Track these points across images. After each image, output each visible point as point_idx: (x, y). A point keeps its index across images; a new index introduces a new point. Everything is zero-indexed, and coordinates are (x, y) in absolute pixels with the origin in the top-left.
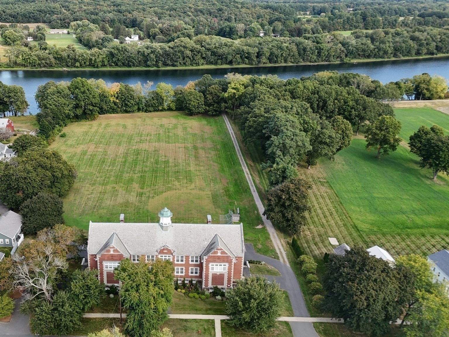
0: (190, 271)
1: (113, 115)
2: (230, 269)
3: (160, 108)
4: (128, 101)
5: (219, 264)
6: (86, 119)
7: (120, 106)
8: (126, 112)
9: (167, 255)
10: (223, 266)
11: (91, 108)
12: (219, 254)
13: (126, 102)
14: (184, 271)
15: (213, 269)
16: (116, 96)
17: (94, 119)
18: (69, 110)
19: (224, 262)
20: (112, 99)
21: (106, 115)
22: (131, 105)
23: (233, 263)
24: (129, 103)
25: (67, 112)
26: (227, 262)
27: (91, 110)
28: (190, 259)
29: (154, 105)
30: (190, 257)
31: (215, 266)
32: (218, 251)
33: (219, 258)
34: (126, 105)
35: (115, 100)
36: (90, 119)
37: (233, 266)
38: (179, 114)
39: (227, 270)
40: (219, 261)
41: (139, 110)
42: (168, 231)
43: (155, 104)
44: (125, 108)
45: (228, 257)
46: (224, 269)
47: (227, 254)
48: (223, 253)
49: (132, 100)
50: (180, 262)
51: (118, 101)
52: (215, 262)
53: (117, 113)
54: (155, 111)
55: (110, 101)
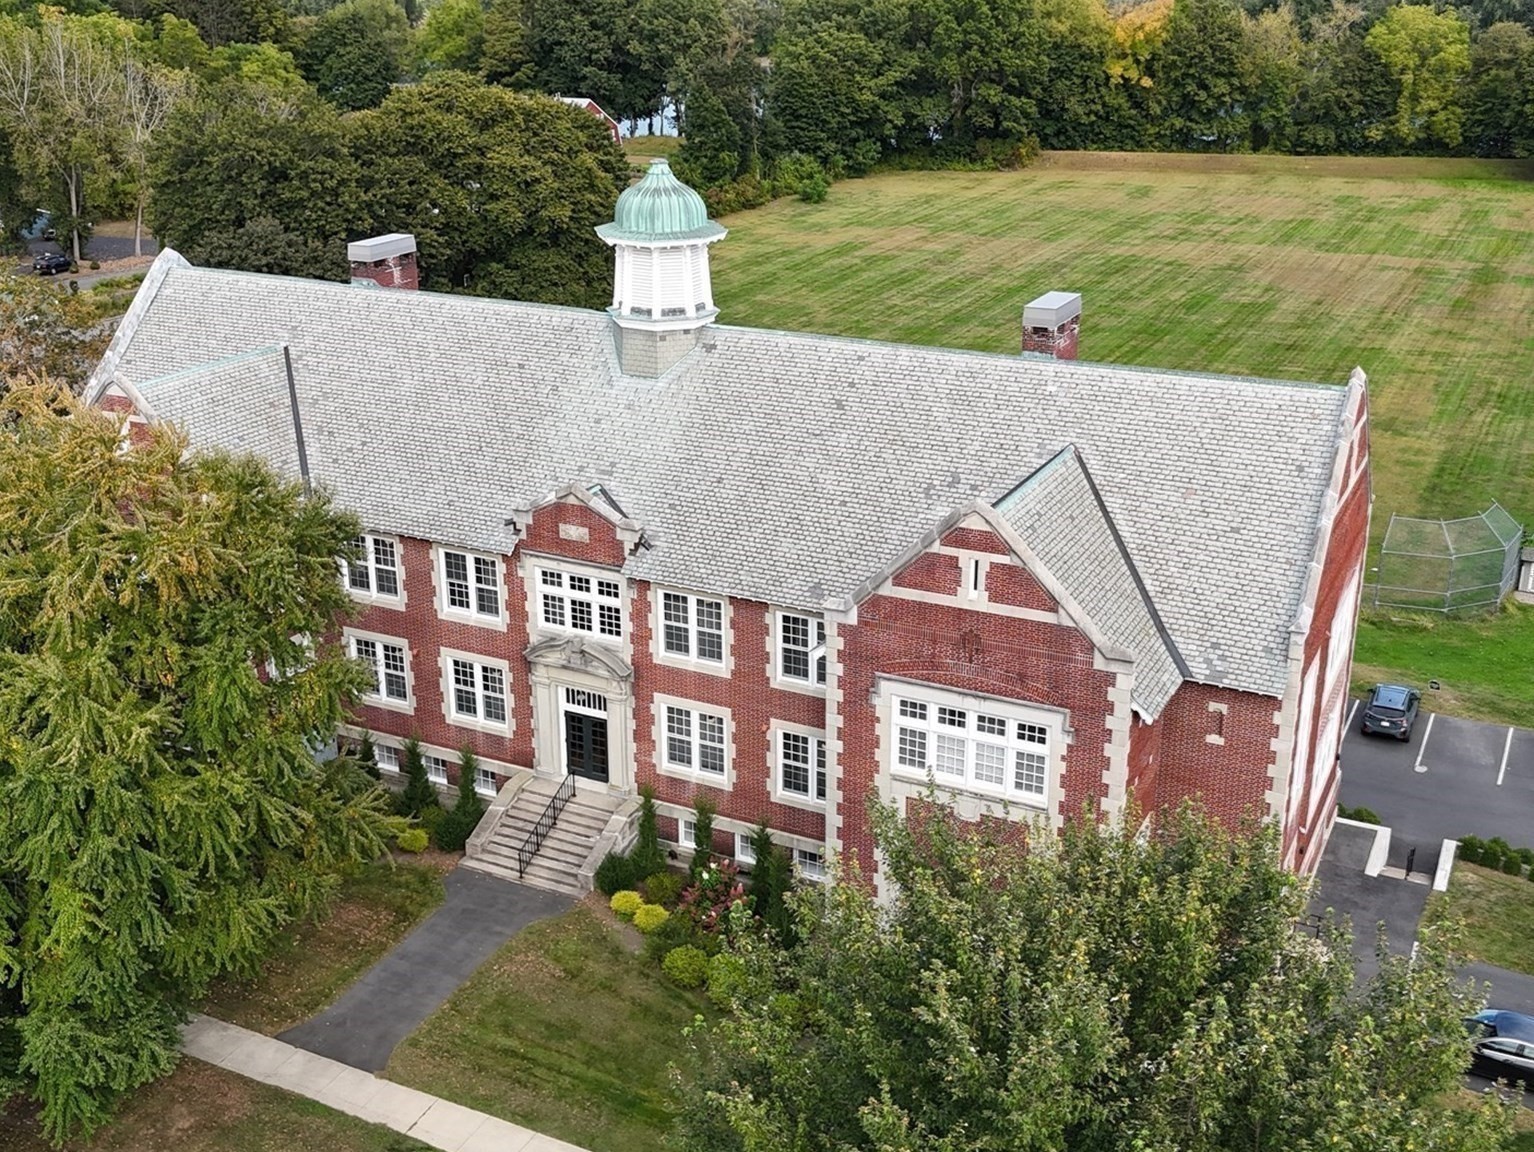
0: (776, 760)
1: (1114, 155)
2: (1083, 780)
3: (1375, 133)
4: (1203, 86)
5: (973, 707)
6: (973, 158)
7: (1156, 110)
8: (1184, 141)
9: (594, 575)
10: (1011, 742)
11: (994, 94)
12: (972, 597)
13: (1191, 88)
14: (729, 750)
15: (913, 748)
16: (1145, 56)
17: (1011, 163)
18: (882, 96)
19: (1017, 686)
20: (1116, 70)
21: (1081, 152)
22: (1210, 103)
23: (1119, 723)
24: (1203, 95)
25: (867, 96)
26: (1054, 696)
27: (995, 112)
28: (775, 644)
29: (1341, 115)
30: (775, 622)
31: (931, 725)
32: (966, 558)
33: (969, 632)
34: (1188, 104)
35: (1133, 74)
36: (989, 160)
37: (1118, 752)
38: (1477, 171)
39: (1050, 796)
40: (967, 671)
41: (1259, 139)
42: (661, 384)
43: (1345, 108)
44: (1178, 123)
45: (1068, 640)
46: (1029, 773)
47: (1052, 604)
48: (1013, 582)
49: (1221, 82)
50: (691, 661)
51: (1147, 82)
52: (928, 671)
53: (1140, 146)
54: (1343, 147)
55: (1108, 78)
